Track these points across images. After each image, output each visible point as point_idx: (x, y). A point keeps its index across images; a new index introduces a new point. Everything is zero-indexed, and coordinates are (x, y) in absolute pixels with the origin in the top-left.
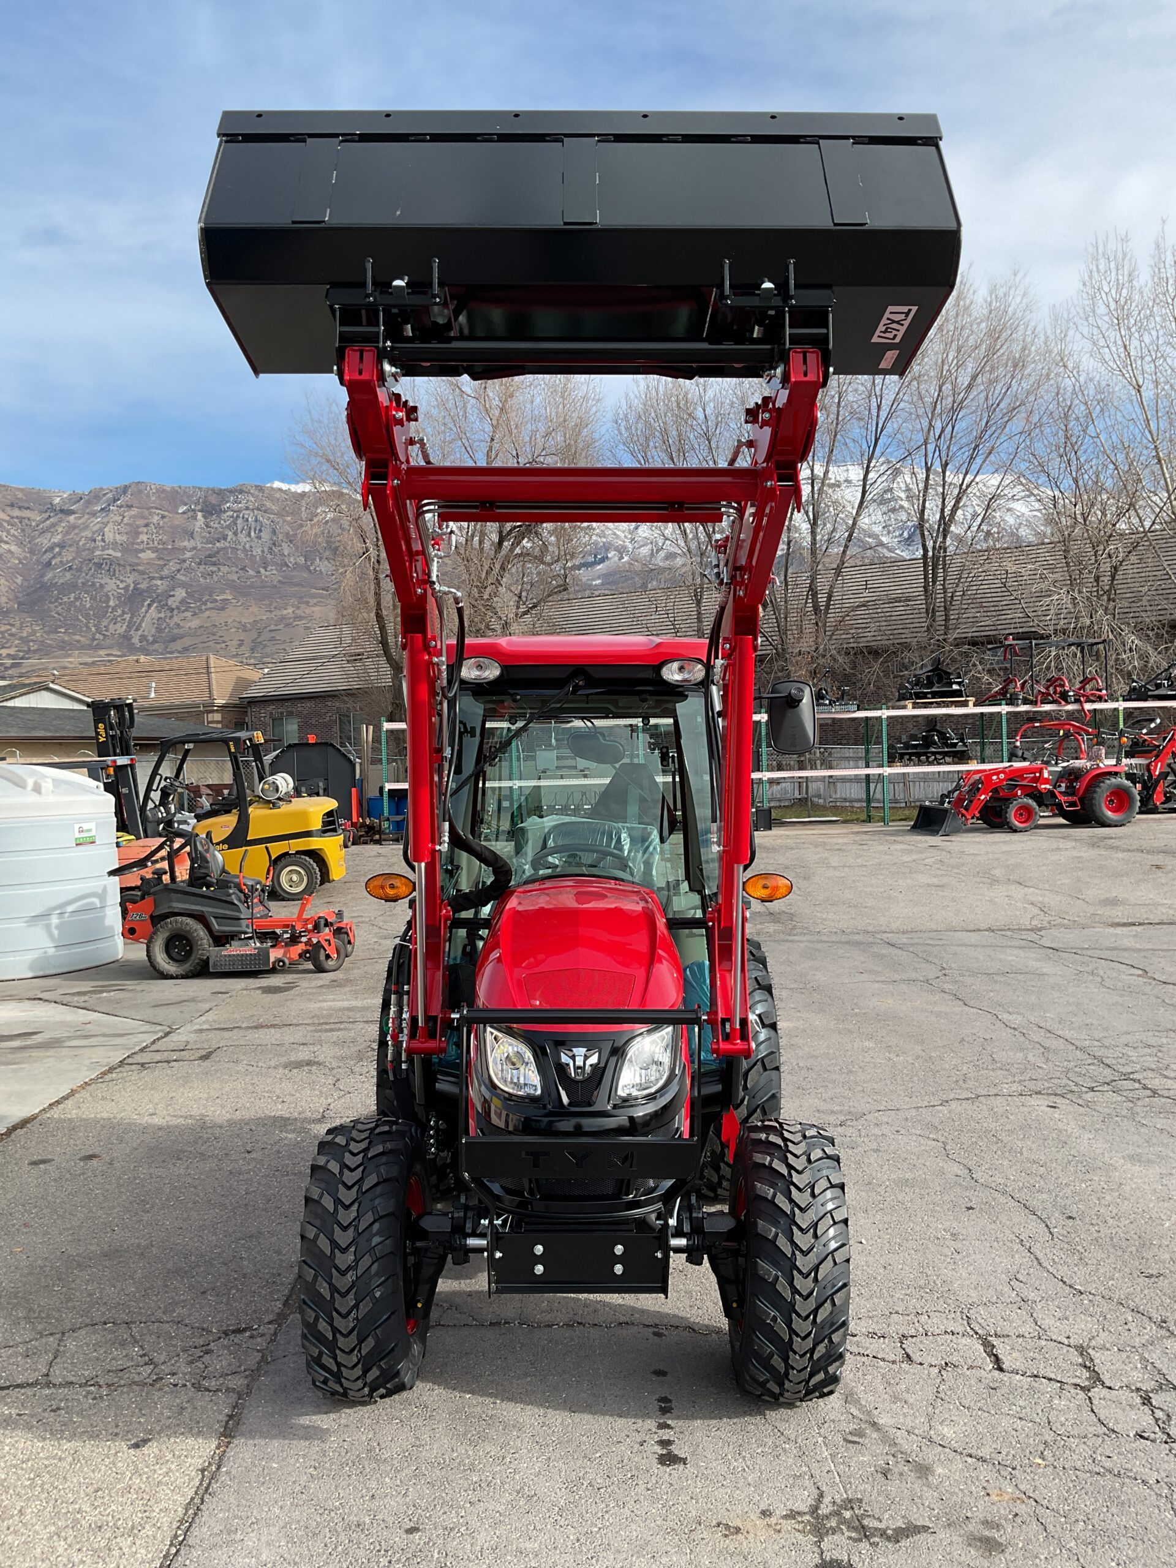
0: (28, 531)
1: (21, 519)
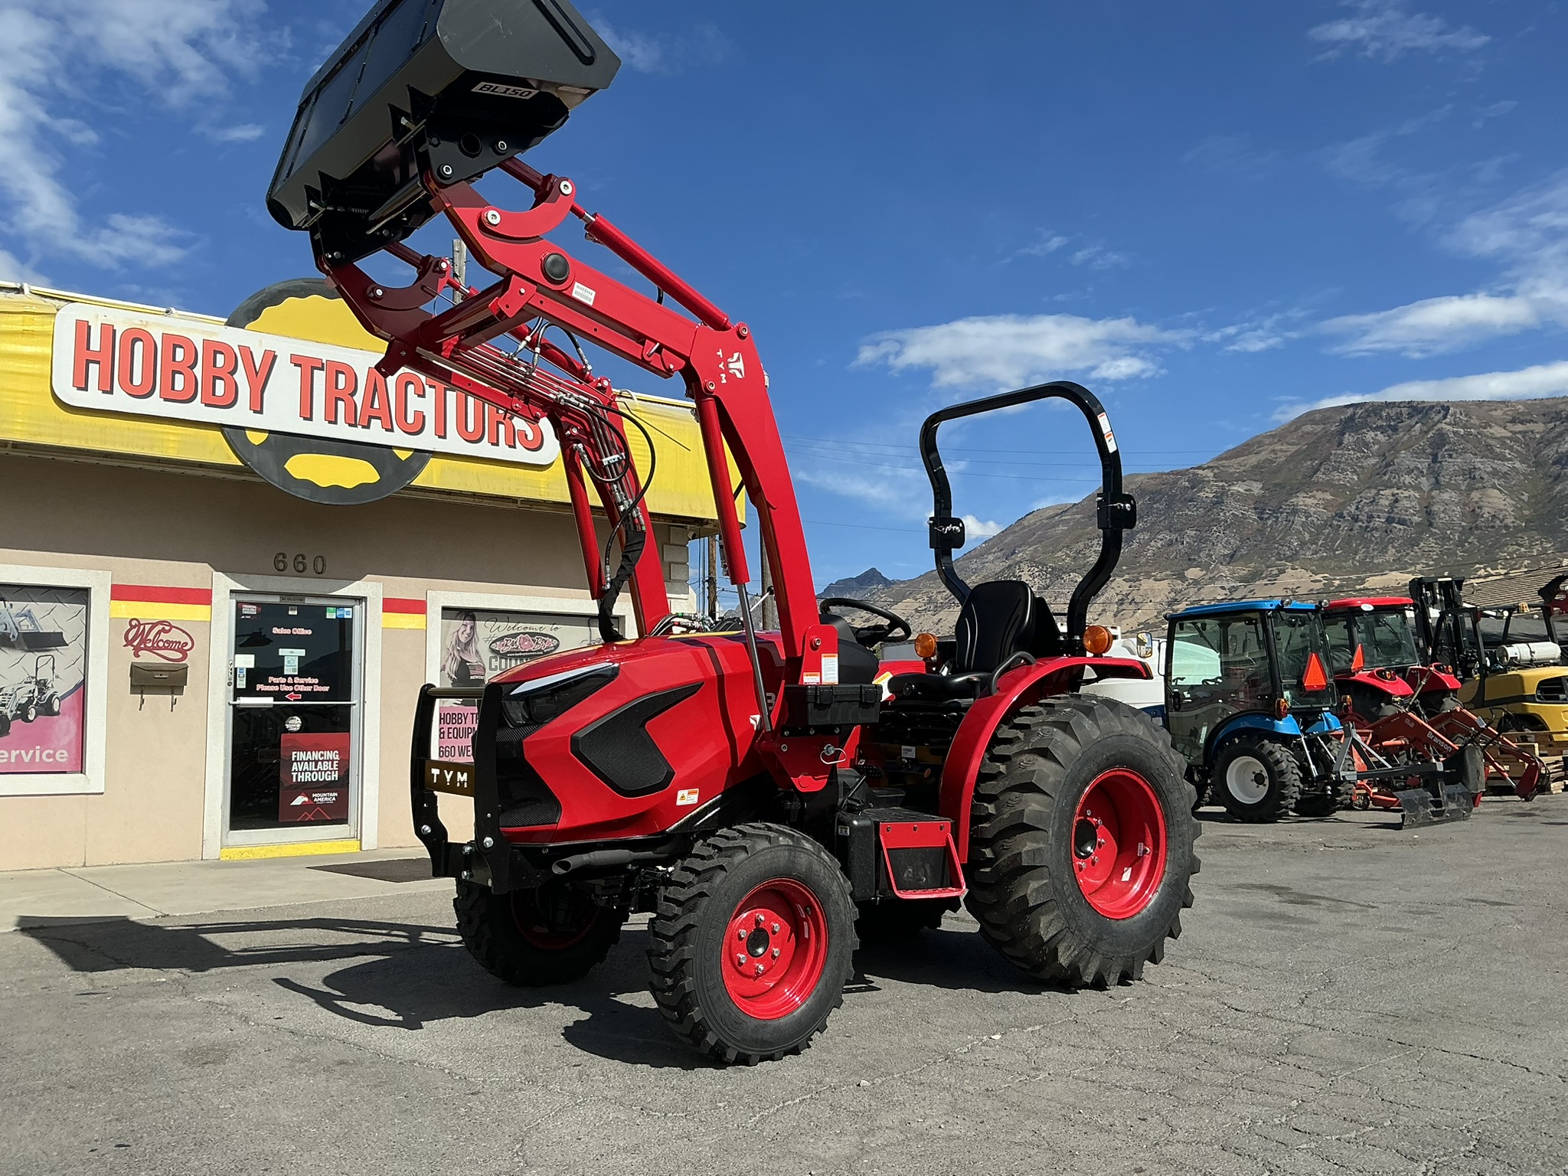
0: (1533, 445)
1: (1524, 433)
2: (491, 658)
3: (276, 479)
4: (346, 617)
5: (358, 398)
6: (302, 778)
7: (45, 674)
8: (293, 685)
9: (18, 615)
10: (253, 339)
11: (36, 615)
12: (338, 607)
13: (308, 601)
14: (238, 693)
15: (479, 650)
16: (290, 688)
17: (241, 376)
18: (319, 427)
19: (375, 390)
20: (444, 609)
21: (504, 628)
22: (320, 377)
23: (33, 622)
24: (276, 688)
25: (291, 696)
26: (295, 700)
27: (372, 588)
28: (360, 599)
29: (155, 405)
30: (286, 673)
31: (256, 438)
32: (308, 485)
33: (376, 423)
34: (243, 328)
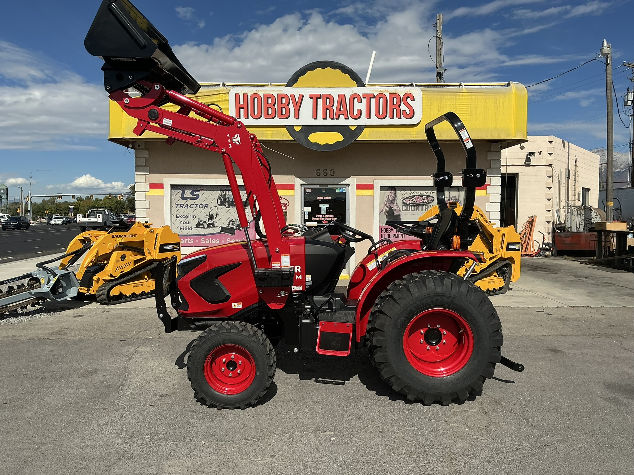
2: (403, 206)
3: (305, 143)
4: (343, 192)
5: (335, 108)
8: (325, 217)
10: (295, 91)
12: (340, 188)
13: (329, 186)
14: (306, 221)
15: (398, 203)
16: (324, 219)
17: (291, 106)
18: (320, 121)
19: (341, 103)
20: (381, 187)
21: (408, 194)
22: (320, 101)
24: (319, 219)
25: (324, 222)
26: (325, 223)
27: (352, 181)
28: (348, 185)
29: (263, 121)
30: (322, 213)
31: (297, 129)
32: (317, 144)
33: (342, 117)
34: (292, 87)
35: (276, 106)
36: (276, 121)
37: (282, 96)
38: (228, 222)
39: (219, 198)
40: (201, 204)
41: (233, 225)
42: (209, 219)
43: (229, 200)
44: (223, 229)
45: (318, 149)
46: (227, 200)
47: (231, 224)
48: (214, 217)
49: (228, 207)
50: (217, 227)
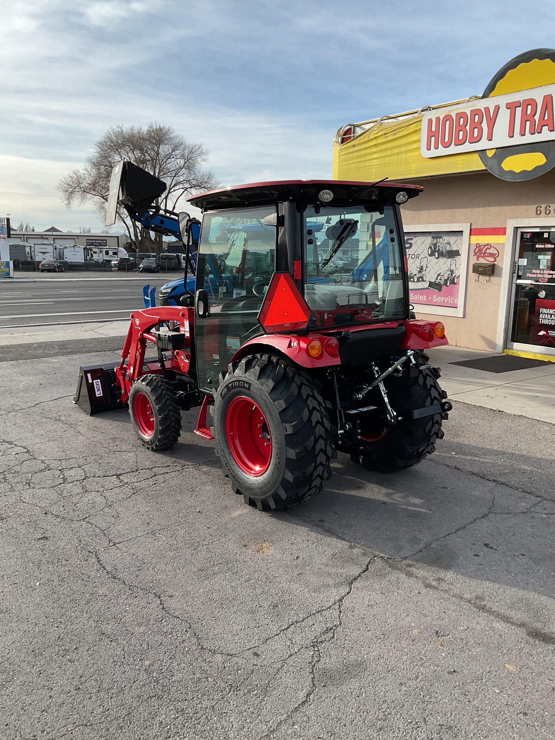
3: (497, 173)
5: (537, 118)
6: (544, 322)
7: (453, 268)
8: (543, 274)
9: (446, 244)
10: (490, 103)
11: (451, 243)
13: (553, 230)
14: (519, 277)
16: (541, 276)
17: (484, 125)
18: (518, 140)
19: (546, 108)
22: (519, 110)
23: (450, 246)
24: (535, 276)
25: (542, 280)
26: (543, 282)
29: (453, 149)
30: (541, 268)
31: (490, 154)
32: (511, 172)
33: (545, 128)
34: (488, 97)
35: (468, 128)
36: (468, 147)
37: (475, 113)
38: (436, 275)
39: (430, 247)
40: (414, 254)
41: (440, 280)
42: (420, 272)
43: (439, 249)
44: (431, 284)
45: (512, 179)
46: (437, 249)
47: (439, 278)
48: (424, 270)
49: (437, 258)
50: (425, 281)
